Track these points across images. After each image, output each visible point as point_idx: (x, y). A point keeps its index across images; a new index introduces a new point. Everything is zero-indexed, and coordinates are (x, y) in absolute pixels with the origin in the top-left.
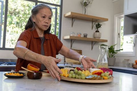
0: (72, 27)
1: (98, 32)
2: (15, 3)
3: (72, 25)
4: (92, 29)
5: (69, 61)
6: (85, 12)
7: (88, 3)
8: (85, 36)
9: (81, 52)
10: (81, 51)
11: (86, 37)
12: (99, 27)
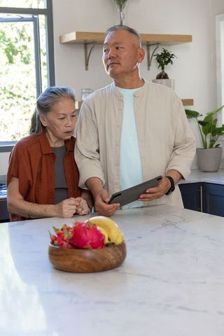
0: (87, 69)
1: (165, 77)
3: (87, 65)
4: (149, 69)
12: (167, 63)
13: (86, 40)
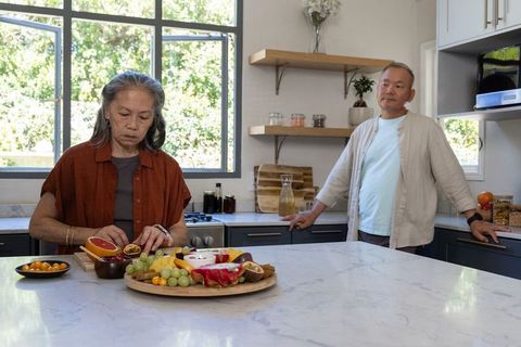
0: (277, 94)
1: (364, 105)
2: (124, 8)
3: (277, 89)
4: (345, 97)
5: (268, 203)
6: (317, 45)
7: (323, 16)
8: (319, 122)
9: (307, 172)
10: (310, 168)
11: (322, 126)
12: (365, 90)
13: (277, 60)
